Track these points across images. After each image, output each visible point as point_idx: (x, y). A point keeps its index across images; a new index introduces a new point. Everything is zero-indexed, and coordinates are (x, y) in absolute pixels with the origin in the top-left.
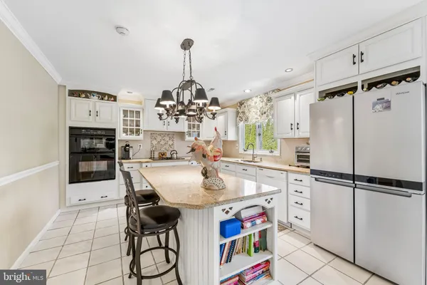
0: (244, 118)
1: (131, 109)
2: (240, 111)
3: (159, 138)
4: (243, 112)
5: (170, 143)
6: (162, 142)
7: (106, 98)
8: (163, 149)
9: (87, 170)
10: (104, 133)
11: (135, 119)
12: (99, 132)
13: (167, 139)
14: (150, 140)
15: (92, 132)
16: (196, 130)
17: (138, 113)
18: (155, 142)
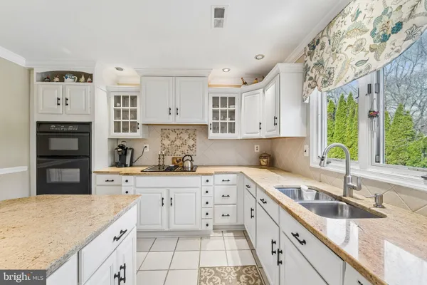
0: (320, 79)
1: (126, 94)
2: (311, 64)
3: (173, 136)
4: (320, 64)
5: (191, 142)
6: (178, 143)
7: (83, 79)
8: (178, 153)
9: (58, 181)
10: (76, 129)
11: (129, 108)
12: (70, 128)
13: (185, 136)
14: (160, 139)
15: (63, 128)
16: (228, 120)
17: (134, 99)
18: (167, 142)
